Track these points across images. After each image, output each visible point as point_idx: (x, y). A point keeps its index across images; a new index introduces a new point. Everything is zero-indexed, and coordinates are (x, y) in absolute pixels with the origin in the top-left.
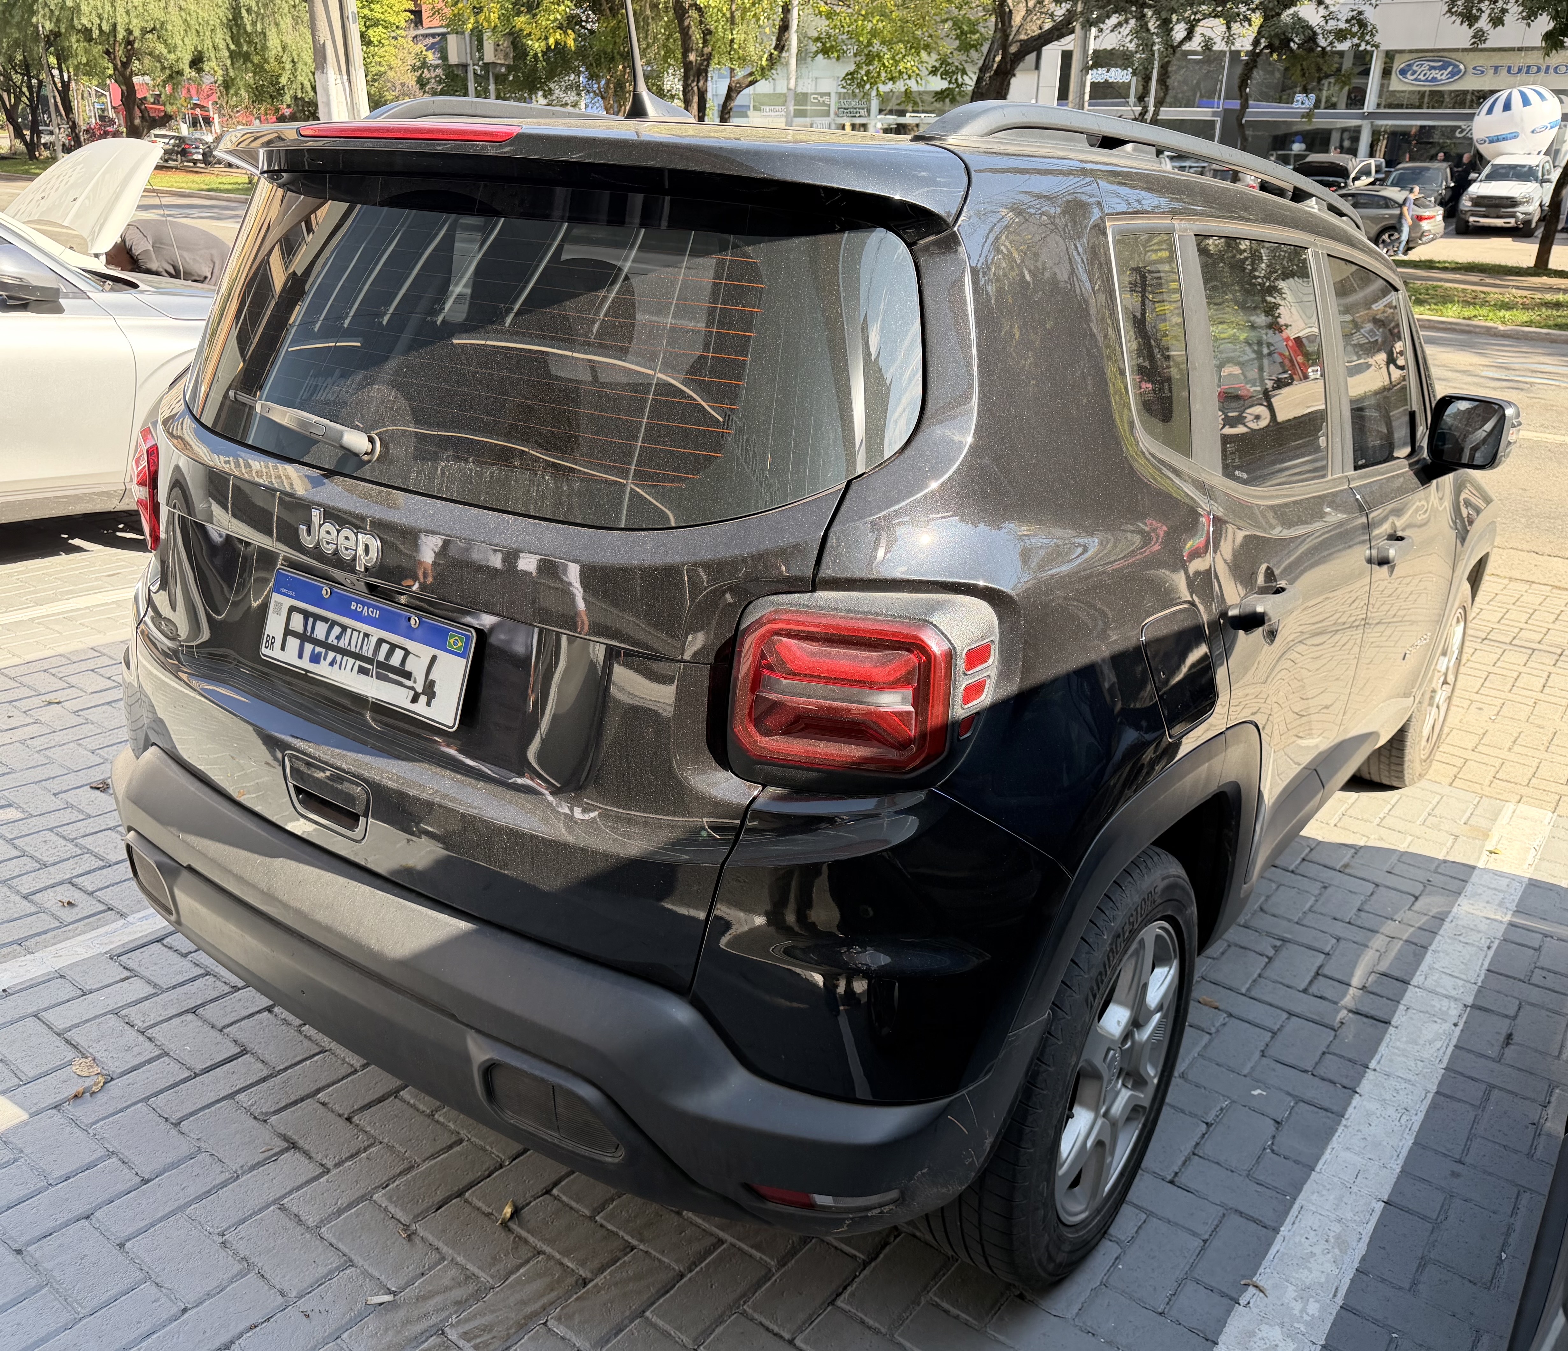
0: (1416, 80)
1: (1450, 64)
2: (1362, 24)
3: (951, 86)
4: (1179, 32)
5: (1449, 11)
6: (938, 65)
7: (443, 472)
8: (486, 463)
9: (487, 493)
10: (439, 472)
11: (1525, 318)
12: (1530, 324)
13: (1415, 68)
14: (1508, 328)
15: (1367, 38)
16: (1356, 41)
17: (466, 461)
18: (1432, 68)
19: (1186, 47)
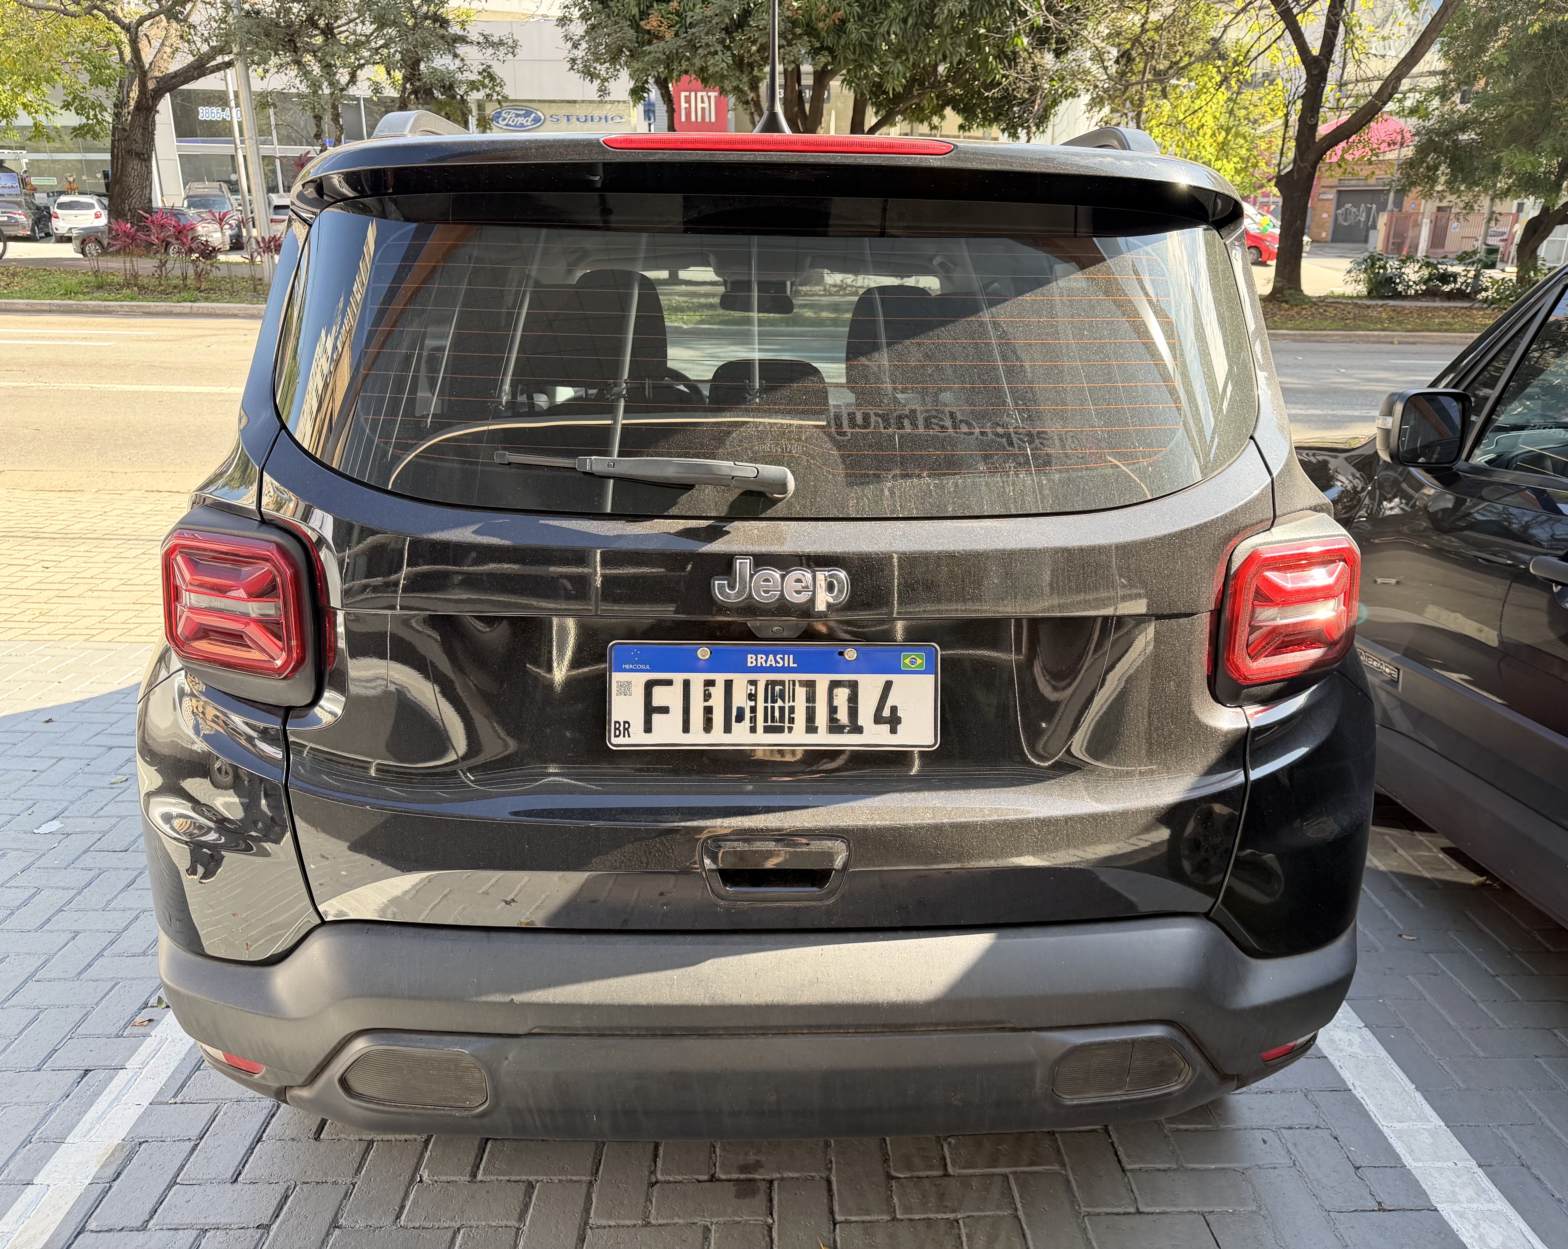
0: (507, 125)
1: (532, 112)
2: (492, 78)
3: (90, 122)
4: (343, 77)
5: (572, 68)
6: (69, 99)
7: (892, 493)
8: (944, 475)
9: (954, 503)
10: (887, 493)
11: (698, 318)
12: (702, 322)
13: (503, 114)
14: (690, 326)
15: (498, 89)
16: (488, 91)
17: (919, 476)
18: (517, 115)
19: (352, 91)
